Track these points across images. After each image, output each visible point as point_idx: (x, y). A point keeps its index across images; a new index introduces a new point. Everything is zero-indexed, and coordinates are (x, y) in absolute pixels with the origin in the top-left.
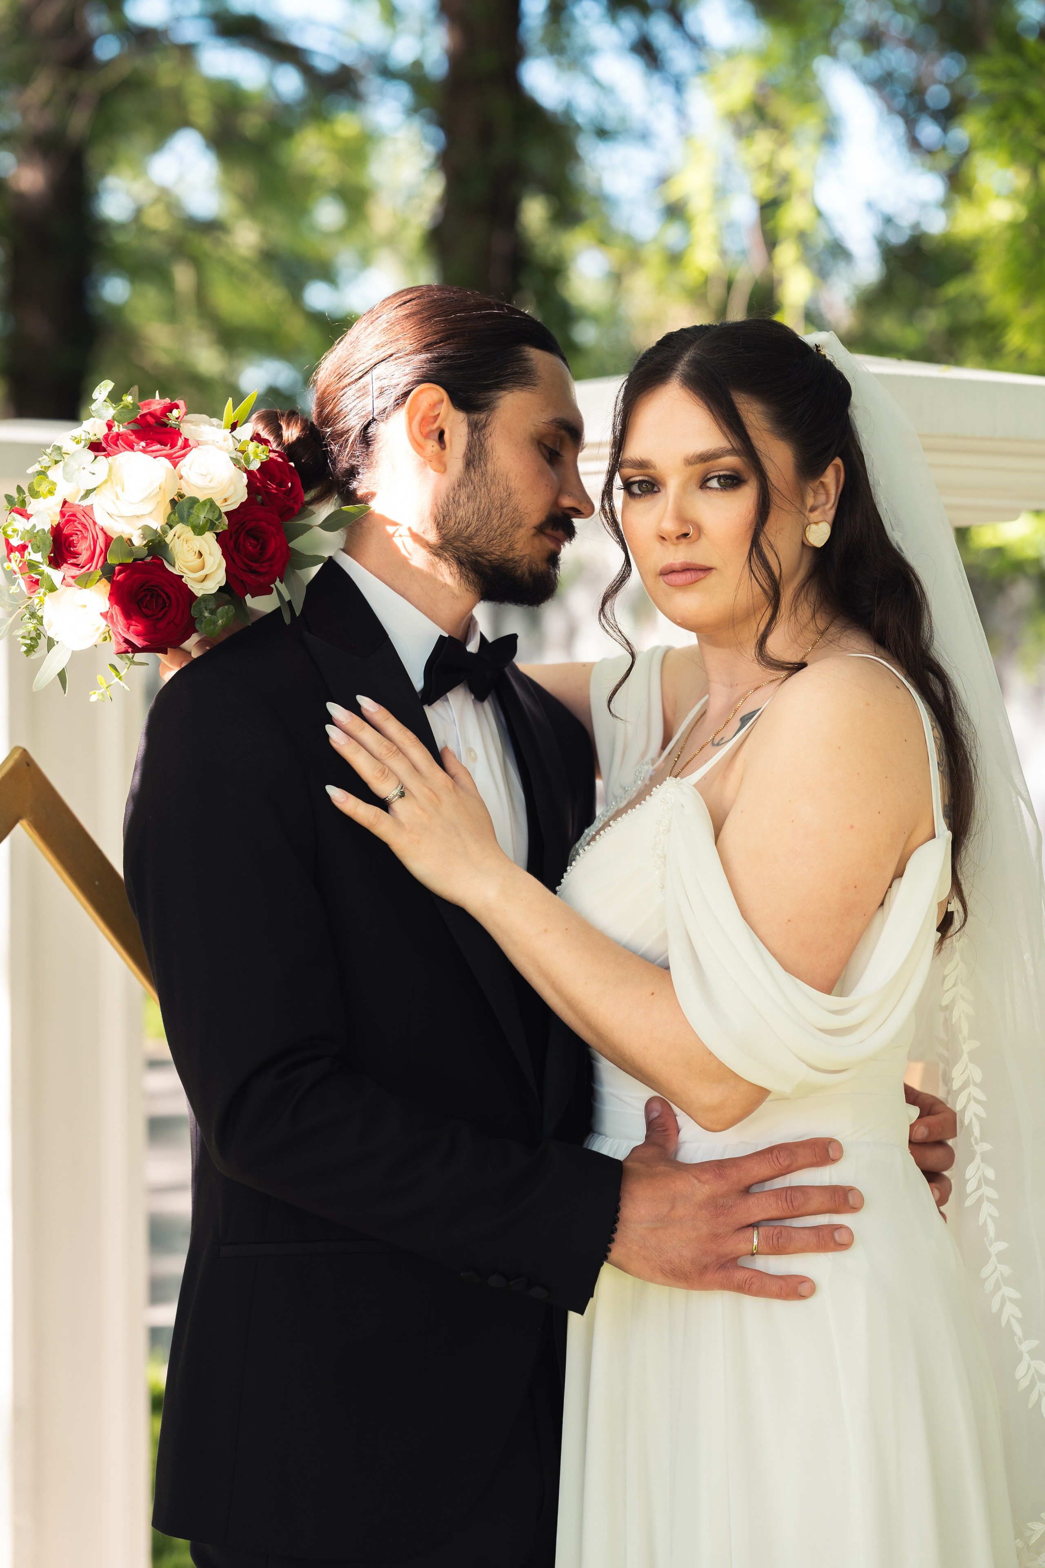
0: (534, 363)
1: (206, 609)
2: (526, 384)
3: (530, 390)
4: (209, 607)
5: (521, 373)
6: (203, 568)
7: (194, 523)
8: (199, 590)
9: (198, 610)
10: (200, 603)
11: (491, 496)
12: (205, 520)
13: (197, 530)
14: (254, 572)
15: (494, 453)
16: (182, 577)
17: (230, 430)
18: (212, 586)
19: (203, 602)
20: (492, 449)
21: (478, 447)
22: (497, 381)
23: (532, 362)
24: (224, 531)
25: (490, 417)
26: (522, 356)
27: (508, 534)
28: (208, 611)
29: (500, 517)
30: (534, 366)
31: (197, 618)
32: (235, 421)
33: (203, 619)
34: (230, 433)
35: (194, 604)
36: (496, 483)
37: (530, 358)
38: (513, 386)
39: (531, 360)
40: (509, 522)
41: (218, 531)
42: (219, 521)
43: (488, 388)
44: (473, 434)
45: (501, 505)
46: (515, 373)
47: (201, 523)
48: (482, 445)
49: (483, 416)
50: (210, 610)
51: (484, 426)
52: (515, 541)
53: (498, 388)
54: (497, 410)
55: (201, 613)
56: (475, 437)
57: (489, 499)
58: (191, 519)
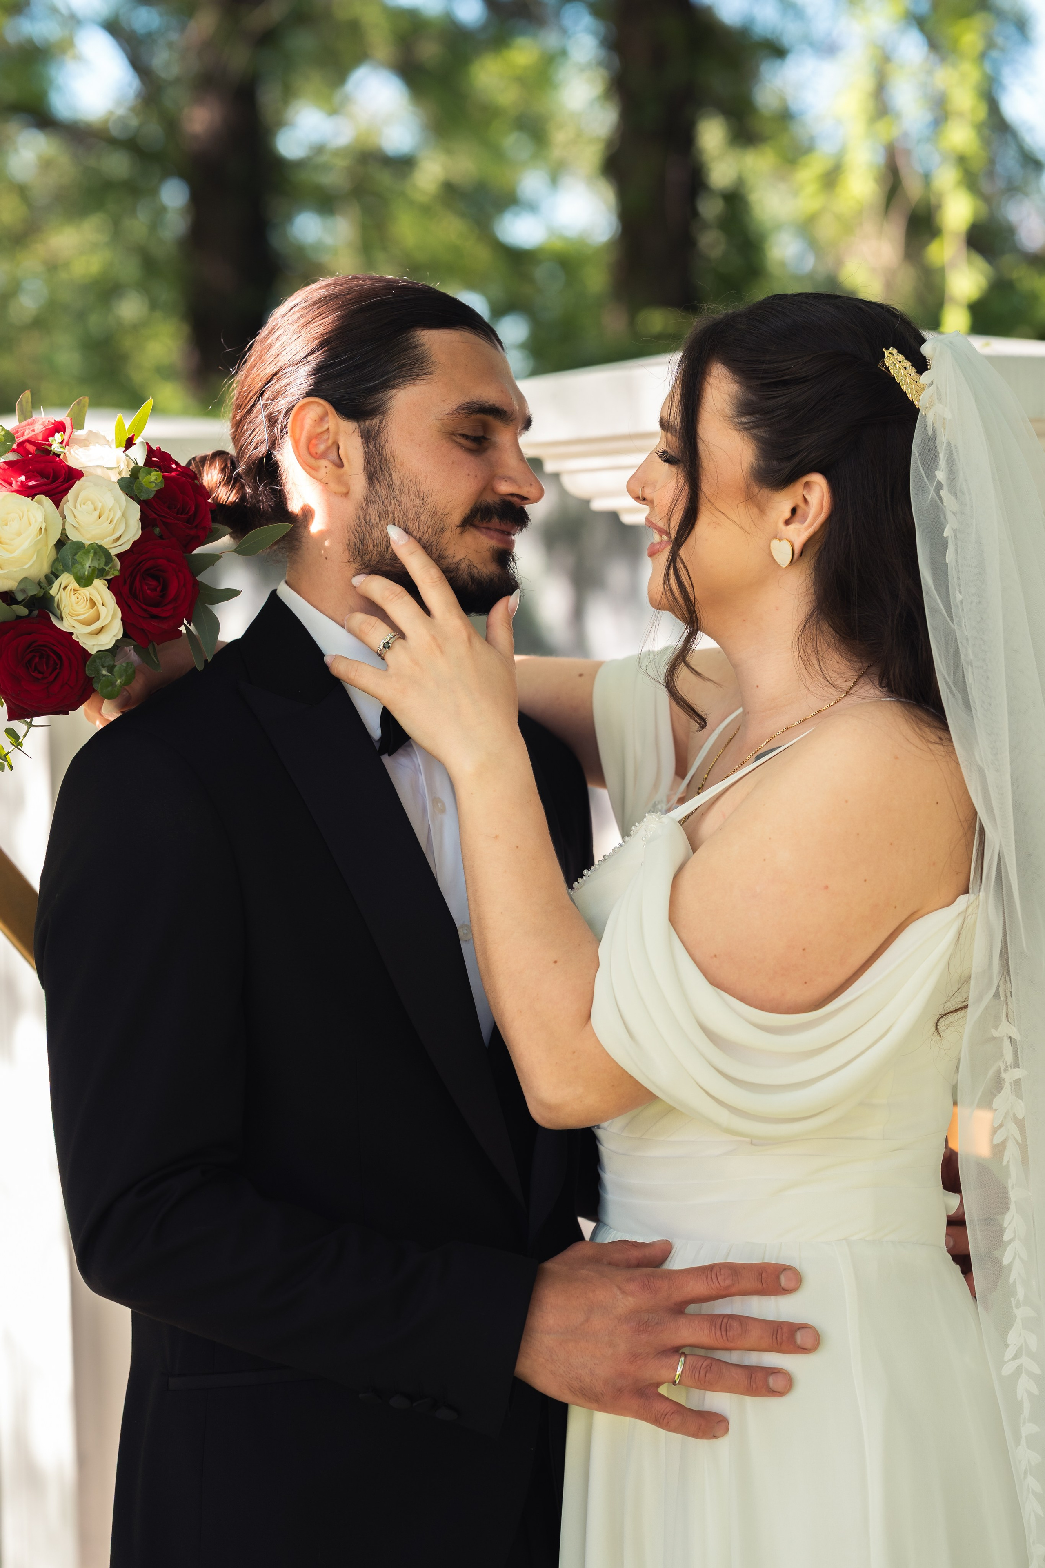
0: (426, 347)
1: (103, 667)
2: (418, 376)
3: (425, 381)
4: (107, 664)
5: (410, 364)
6: (98, 619)
7: (79, 574)
8: (94, 645)
9: (93, 669)
10: (95, 661)
11: (403, 506)
12: (90, 570)
13: (82, 582)
14: (154, 617)
15: (396, 460)
16: (72, 634)
17: (124, 449)
18: (107, 641)
19: (98, 659)
20: (393, 456)
21: (376, 457)
22: (383, 380)
23: (424, 348)
24: (116, 577)
25: (384, 420)
26: (411, 343)
27: (434, 543)
28: (106, 668)
29: (419, 528)
30: (427, 351)
31: (94, 677)
32: (131, 436)
33: (101, 677)
34: (124, 452)
35: (88, 663)
36: (406, 491)
37: (421, 342)
38: (403, 382)
39: (423, 345)
40: (430, 530)
41: (109, 577)
42: (110, 566)
43: (375, 390)
44: (367, 443)
45: (416, 513)
46: (403, 366)
47: (86, 573)
48: (380, 454)
49: (375, 422)
50: (107, 667)
51: (379, 433)
52: (444, 548)
53: (389, 386)
54: (390, 412)
55: (98, 671)
56: (371, 447)
57: (402, 512)
58: (75, 570)
